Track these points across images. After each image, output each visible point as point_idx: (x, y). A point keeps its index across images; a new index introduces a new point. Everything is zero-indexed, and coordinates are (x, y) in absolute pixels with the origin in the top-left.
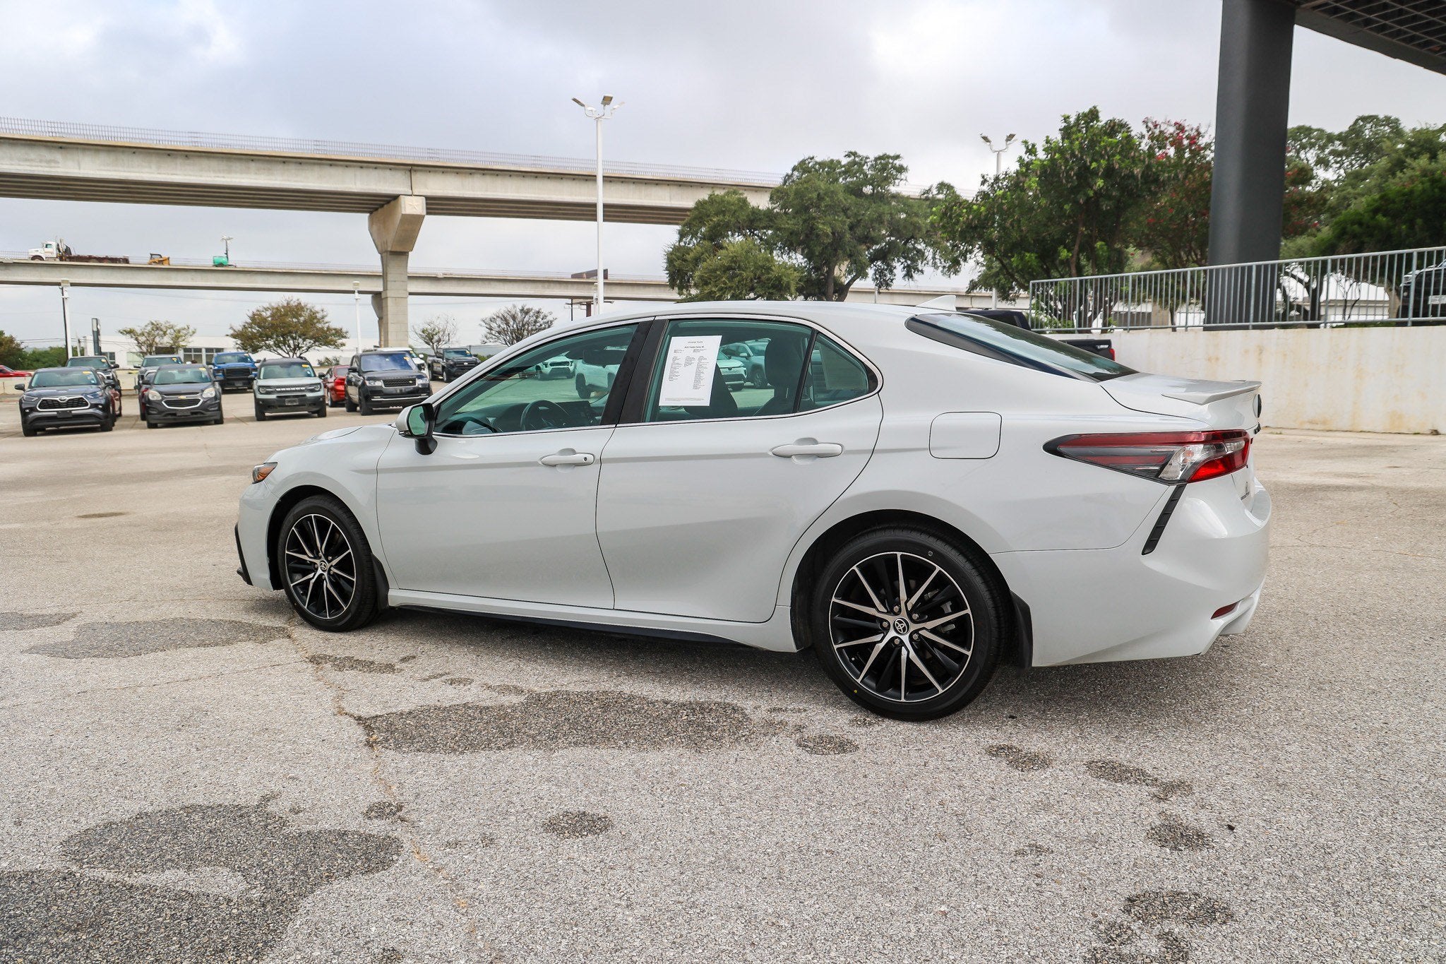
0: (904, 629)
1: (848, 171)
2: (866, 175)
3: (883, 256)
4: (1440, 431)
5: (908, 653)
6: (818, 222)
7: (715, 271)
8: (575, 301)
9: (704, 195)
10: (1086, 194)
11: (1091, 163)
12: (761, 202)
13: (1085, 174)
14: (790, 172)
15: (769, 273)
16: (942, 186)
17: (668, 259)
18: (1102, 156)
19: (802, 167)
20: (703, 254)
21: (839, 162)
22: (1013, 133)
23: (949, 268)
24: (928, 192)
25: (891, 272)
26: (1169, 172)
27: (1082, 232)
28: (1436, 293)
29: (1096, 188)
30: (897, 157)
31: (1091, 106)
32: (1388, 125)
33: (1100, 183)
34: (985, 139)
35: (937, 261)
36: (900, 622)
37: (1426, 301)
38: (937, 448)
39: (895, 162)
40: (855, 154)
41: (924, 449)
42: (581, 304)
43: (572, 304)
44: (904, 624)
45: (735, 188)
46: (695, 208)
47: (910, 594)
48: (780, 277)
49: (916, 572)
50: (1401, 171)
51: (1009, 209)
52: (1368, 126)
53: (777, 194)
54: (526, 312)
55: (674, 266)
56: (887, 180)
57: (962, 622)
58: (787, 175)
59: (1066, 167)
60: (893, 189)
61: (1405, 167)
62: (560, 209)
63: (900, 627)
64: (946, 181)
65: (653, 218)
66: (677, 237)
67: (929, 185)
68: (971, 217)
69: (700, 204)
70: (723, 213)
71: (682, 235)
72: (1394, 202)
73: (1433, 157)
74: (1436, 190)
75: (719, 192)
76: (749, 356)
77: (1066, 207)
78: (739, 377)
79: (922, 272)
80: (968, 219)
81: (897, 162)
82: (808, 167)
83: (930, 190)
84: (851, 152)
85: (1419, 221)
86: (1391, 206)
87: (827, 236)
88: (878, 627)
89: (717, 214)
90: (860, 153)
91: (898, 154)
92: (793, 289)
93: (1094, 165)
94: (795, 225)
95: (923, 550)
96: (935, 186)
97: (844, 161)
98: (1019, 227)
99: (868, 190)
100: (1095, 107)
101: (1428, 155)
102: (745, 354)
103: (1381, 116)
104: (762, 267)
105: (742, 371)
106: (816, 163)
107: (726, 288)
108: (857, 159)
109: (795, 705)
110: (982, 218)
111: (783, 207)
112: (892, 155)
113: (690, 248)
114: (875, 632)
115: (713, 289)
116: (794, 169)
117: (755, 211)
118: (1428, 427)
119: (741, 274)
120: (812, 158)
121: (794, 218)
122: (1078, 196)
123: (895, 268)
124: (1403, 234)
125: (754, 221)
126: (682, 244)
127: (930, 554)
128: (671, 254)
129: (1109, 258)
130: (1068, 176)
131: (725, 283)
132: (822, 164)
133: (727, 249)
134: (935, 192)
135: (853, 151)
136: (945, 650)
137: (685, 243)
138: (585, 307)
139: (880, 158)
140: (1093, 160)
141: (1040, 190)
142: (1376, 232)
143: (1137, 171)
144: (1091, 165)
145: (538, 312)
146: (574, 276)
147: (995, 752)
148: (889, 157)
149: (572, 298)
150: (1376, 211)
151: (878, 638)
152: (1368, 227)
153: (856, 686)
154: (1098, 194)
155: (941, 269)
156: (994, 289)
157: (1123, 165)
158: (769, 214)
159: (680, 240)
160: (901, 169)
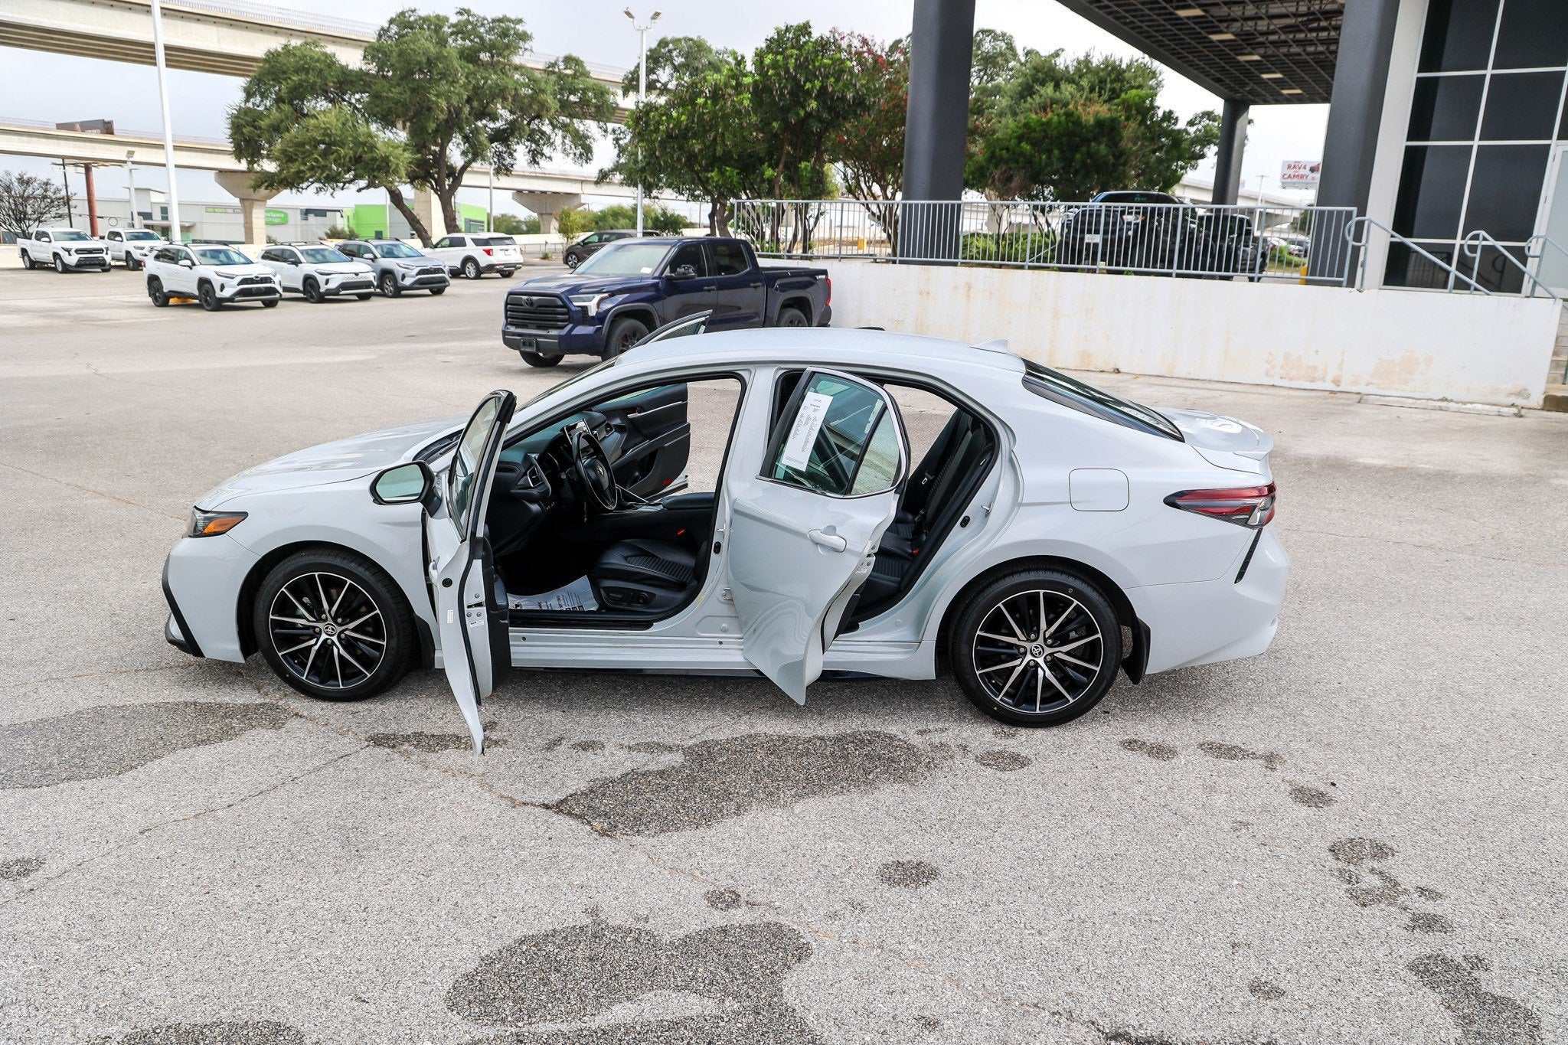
0: (1040, 653)
1: (460, 30)
2: (481, 38)
3: (501, 137)
4: (1121, 370)
5: (1044, 672)
6: (429, 93)
7: (303, 145)
8: (66, 161)
9: (276, 43)
10: (798, 114)
11: (805, 83)
12: (352, 59)
13: (799, 95)
14: (386, 25)
15: (372, 152)
16: (569, 60)
17: (233, 123)
18: (817, 77)
19: (402, 21)
20: (282, 121)
21: (447, 19)
22: (659, 11)
23: (581, 155)
24: (553, 65)
25: (511, 154)
26: (874, 97)
27: (788, 152)
28: (1089, 232)
29: (808, 109)
30: (520, 21)
31: (804, 21)
32: (1004, 40)
33: (814, 104)
34: (628, 14)
35: (567, 147)
36: (1036, 647)
37: (1082, 239)
38: (1076, 502)
39: (518, 27)
40: (468, 12)
41: (1067, 503)
42: (75, 165)
43: (63, 165)
44: (1040, 649)
45: (313, 37)
46: (265, 61)
47: (1049, 624)
48: (388, 157)
49: (1055, 606)
50: (1031, 97)
51: (711, 120)
52: (988, 39)
53: (372, 52)
54: (25, 182)
55: (242, 133)
56: (511, 48)
57: (1094, 645)
58: (382, 29)
59: (779, 85)
60: (516, 60)
61: (1034, 93)
62: (52, 39)
63: (1036, 651)
64: (575, 54)
65: (192, 63)
66: (242, 95)
67: (555, 58)
68: (671, 126)
69: (272, 57)
70: (307, 71)
71: (249, 94)
72: (1034, 131)
73: (1057, 86)
74: (1070, 124)
75: (295, 42)
76: (376, 257)
77: (775, 125)
78: (368, 285)
79: (550, 158)
80: (667, 127)
81: (520, 28)
82: (409, 22)
83: (556, 63)
84: (463, 9)
85: (1056, 152)
86: (1032, 134)
87: (442, 111)
88: (1015, 653)
89: (297, 71)
90: (474, 11)
91: (520, 17)
92: (403, 172)
93: (808, 85)
94: (401, 94)
95: (1064, 588)
96: (561, 59)
97: (454, 19)
98: (723, 141)
99: (484, 56)
100: (808, 22)
101: (1052, 84)
102: (371, 256)
103: (998, 32)
104: (364, 144)
105: (371, 277)
106: (420, 18)
107: (318, 167)
108: (471, 19)
109: (940, 725)
110: (683, 127)
111: (381, 69)
112: (513, 17)
113: (261, 113)
114: (1014, 657)
115: (302, 168)
116: (392, 21)
117: (344, 71)
118: (1110, 368)
119: (337, 151)
120: (413, 11)
121: (399, 85)
122: (790, 115)
123: (515, 151)
124: (1043, 163)
125: (347, 81)
126: (250, 105)
127: (1071, 591)
128: (236, 117)
129: (811, 179)
130: (782, 94)
131: (316, 161)
132: (425, 19)
133: (317, 118)
134: (562, 66)
135: (466, 8)
136: (1076, 667)
137: (254, 104)
138: (83, 170)
139: (500, 20)
140: (807, 80)
141: (752, 108)
142: (1021, 159)
143: (850, 96)
144: (805, 85)
145: (47, 184)
146: (60, 126)
147: (1130, 745)
148: (509, 20)
149: (63, 158)
150: (1020, 138)
151: (1018, 662)
152: (1014, 153)
153: (995, 704)
154: (809, 115)
155: (572, 156)
156: (640, 186)
157: (837, 89)
158: (361, 75)
159: (247, 100)
160: (524, 37)
